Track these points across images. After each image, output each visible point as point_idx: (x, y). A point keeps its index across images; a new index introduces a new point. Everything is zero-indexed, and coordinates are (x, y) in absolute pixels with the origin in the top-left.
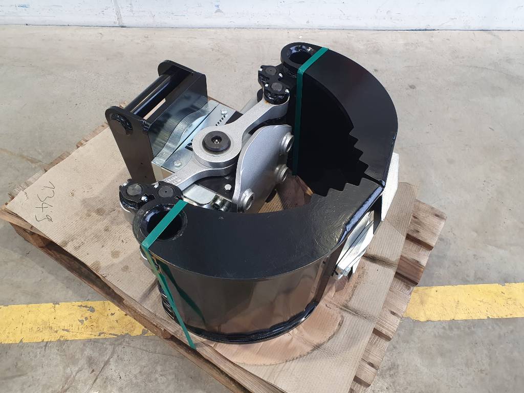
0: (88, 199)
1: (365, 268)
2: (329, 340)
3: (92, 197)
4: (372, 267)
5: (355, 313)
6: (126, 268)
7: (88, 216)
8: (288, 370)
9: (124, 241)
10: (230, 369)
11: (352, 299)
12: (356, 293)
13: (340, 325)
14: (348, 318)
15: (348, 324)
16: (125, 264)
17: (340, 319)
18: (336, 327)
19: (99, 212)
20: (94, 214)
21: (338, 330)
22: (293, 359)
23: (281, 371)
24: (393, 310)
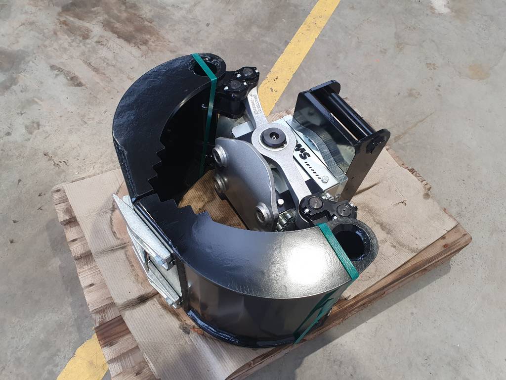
1: (140, 285)
2: (111, 219)
4: (136, 292)
5: (113, 250)
8: (115, 183)
11: (125, 255)
12: (127, 262)
13: (114, 233)
14: (114, 242)
15: (109, 237)
17: (118, 236)
18: (115, 229)
21: (112, 229)
22: (118, 191)
23: (117, 180)
24: (93, 287)
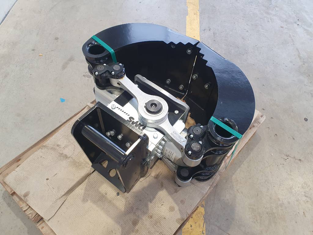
0: (122, 232)
3: (120, 230)
6: (182, 202)
7: (138, 232)
9: (162, 204)
10: (237, 151)
16: (179, 202)
19: (135, 223)
20: (137, 227)
